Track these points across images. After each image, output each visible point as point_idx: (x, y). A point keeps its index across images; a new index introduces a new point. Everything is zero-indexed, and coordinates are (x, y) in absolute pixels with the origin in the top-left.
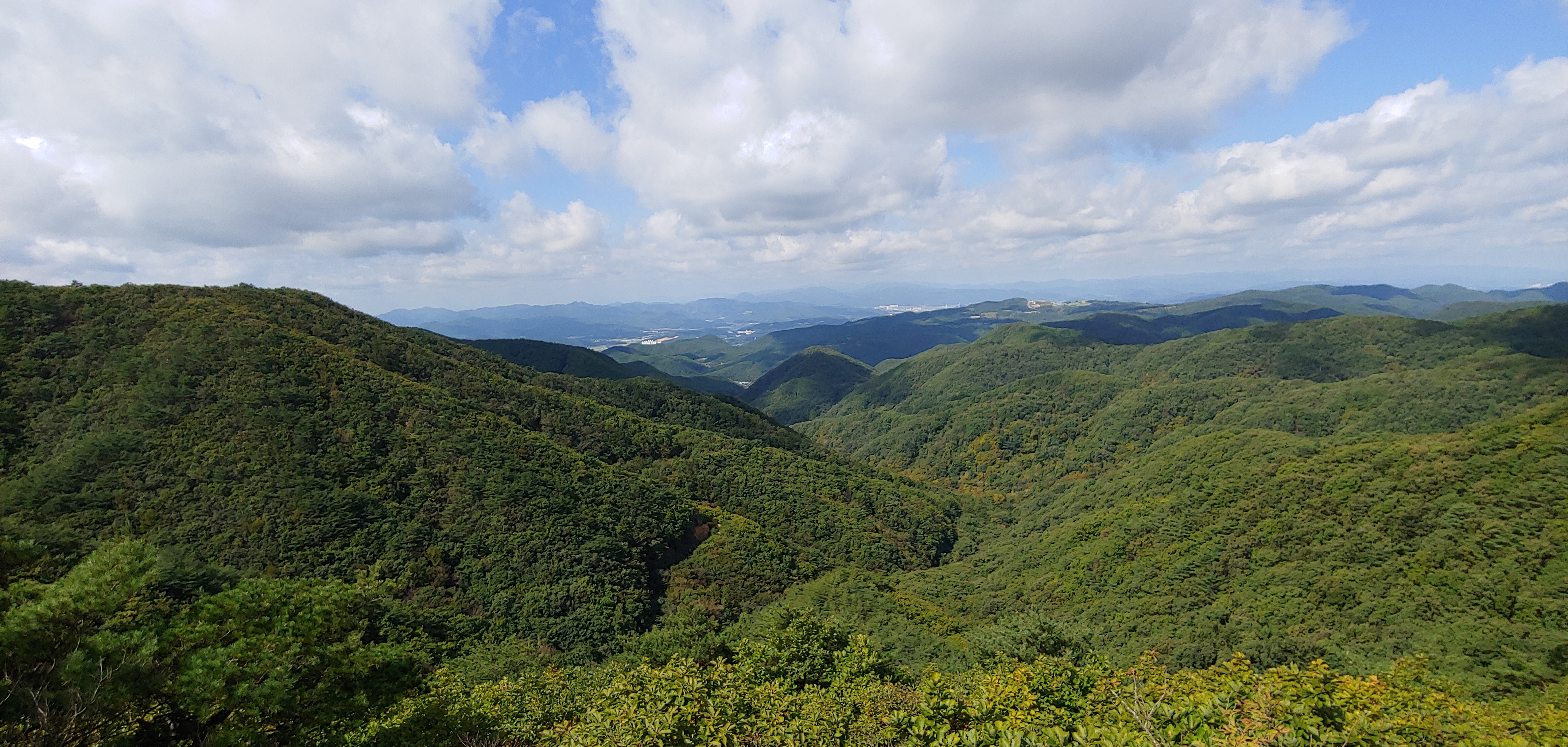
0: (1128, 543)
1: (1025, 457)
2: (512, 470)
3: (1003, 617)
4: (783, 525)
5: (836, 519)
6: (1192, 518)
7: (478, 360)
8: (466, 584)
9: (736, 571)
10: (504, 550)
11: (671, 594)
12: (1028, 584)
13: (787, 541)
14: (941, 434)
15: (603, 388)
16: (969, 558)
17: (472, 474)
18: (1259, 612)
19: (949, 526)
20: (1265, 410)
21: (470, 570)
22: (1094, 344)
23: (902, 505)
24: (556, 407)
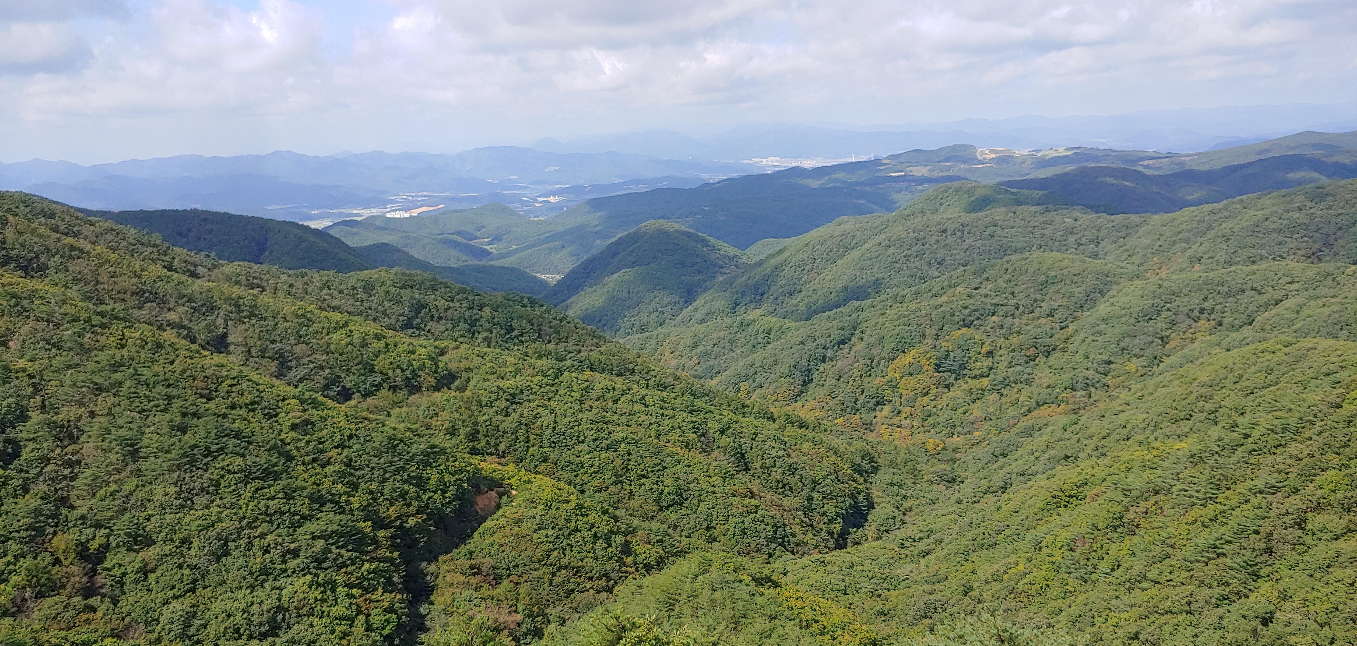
0: (1127, 510)
1: (973, 384)
2: (184, 415)
3: (943, 624)
4: (612, 488)
5: (691, 478)
6: (1220, 471)
7: (124, 243)
8: (117, 592)
9: (540, 561)
10: (175, 537)
11: (440, 599)
12: (980, 572)
13: (618, 513)
14: (846, 351)
15: (327, 285)
16: (891, 536)
17: (120, 422)
18: (1318, 607)
19: (861, 487)
20: (1327, 311)
21: (122, 570)
22: (1076, 214)
23: (789, 456)
24: (252, 315)
